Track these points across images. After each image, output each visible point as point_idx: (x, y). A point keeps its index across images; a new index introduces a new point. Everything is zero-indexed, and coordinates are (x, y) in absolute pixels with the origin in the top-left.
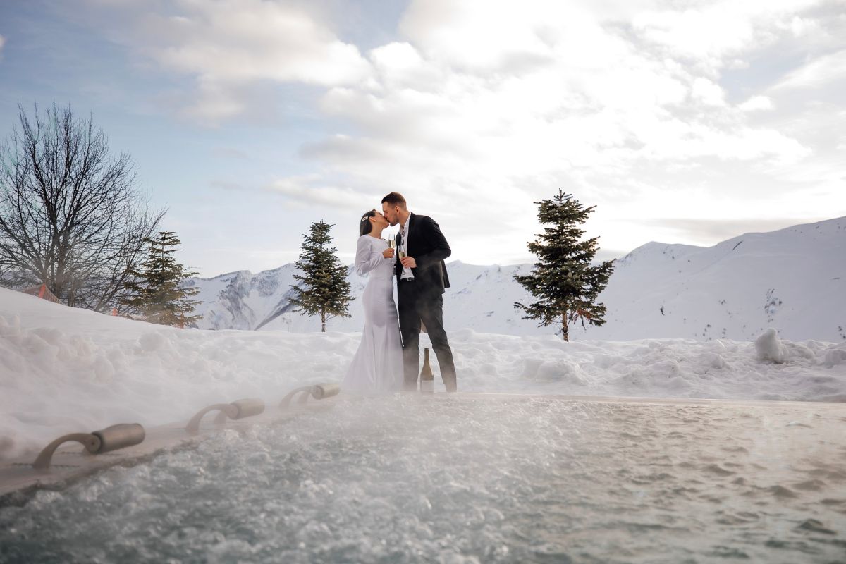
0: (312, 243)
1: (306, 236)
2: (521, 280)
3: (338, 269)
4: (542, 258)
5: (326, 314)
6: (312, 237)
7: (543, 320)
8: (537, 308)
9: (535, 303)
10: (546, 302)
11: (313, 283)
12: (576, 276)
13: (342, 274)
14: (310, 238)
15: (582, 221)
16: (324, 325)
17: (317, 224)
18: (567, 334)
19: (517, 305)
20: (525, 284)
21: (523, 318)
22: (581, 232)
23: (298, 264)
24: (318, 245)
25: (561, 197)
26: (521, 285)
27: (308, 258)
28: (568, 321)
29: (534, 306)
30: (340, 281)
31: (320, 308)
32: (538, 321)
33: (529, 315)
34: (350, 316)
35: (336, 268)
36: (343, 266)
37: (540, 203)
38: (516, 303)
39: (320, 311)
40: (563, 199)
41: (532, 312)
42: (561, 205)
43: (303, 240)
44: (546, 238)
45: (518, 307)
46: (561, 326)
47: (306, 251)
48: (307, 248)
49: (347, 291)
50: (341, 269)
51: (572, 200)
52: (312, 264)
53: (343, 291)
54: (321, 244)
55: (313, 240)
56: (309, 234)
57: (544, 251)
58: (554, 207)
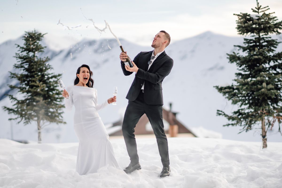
0: (25, 52)
1: (19, 46)
2: (221, 89)
3: (52, 78)
4: (241, 68)
5: (42, 121)
6: (25, 47)
7: (243, 127)
8: (239, 115)
9: (236, 110)
10: (246, 109)
11: (28, 92)
12: (270, 86)
13: (56, 82)
14: (23, 48)
15: (278, 32)
16: (39, 133)
17: (29, 34)
18: (266, 140)
19: (219, 113)
20: (225, 93)
21: (224, 126)
22: (276, 42)
23: (12, 74)
24: (31, 54)
25: (259, 9)
26: (221, 95)
27: (22, 67)
28: (267, 127)
29: (235, 113)
30: (53, 90)
31: (35, 116)
32: (238, 128)
33: (231, 122)
34: (65, 123)
35: (50, 76)
36: (56, 74)
37: (238, 15)
38: (218, 111)
39: (36, 119)
40: (260, 11)
41: (233, 119)
42: (257, 18)
43: (17, 50)
44: (244, 49)
45: (220, 114)
46: (260, 131)
47: (19, 60)
48: (20, 58)
49: (61, 98)
50: (55, 77)
51: (267, 12)
52: (26, 73)
53: (57, 98)
54: (34, 52)
55: (26, 50)
56: (22, 43)
57: (241, 61)
58: (251, 19)
